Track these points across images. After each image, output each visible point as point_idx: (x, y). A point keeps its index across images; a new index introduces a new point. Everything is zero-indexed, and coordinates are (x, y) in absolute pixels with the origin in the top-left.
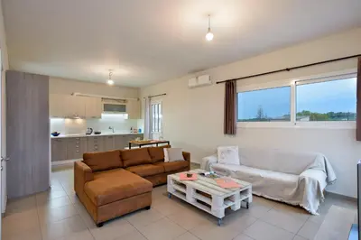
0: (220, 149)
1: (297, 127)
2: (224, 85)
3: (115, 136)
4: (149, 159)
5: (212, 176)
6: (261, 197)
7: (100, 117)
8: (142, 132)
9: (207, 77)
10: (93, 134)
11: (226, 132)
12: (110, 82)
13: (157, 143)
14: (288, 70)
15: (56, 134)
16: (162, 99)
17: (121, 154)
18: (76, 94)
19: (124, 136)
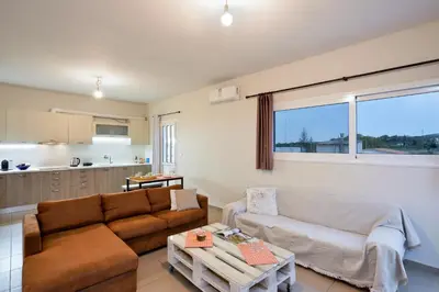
0: (250, 192)
1: (358, 161)
2: (256, 100)
3: (113, 168)
4: (148, 208)
5: (235, 239)
6: (308, 269)
7: (91, 143)
8: (151, 162)
9: (234, 88)
10: (80, 166)
11: (259, 167)
12: (98, 95)
13: (168, 180)
14: (345, 79)
15: (23, 167)
16: (176, 118)
17: (103, 202)
18: (54, 111)
19: (125, 168)
